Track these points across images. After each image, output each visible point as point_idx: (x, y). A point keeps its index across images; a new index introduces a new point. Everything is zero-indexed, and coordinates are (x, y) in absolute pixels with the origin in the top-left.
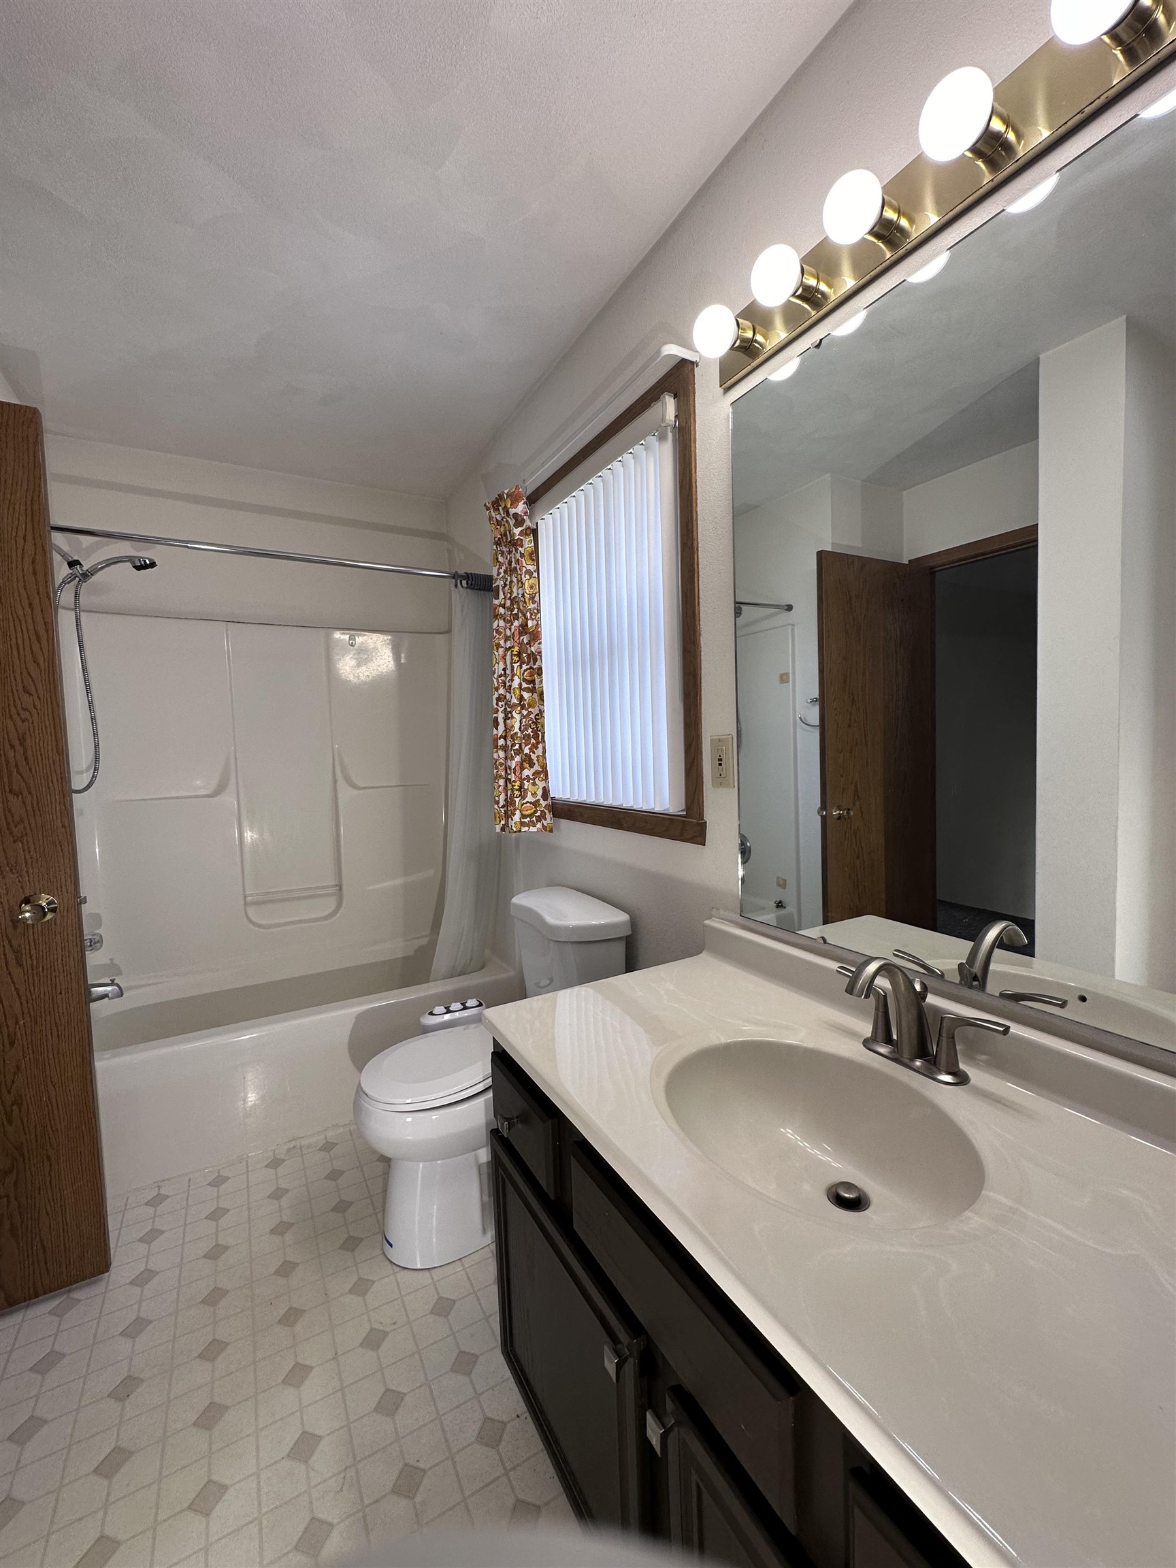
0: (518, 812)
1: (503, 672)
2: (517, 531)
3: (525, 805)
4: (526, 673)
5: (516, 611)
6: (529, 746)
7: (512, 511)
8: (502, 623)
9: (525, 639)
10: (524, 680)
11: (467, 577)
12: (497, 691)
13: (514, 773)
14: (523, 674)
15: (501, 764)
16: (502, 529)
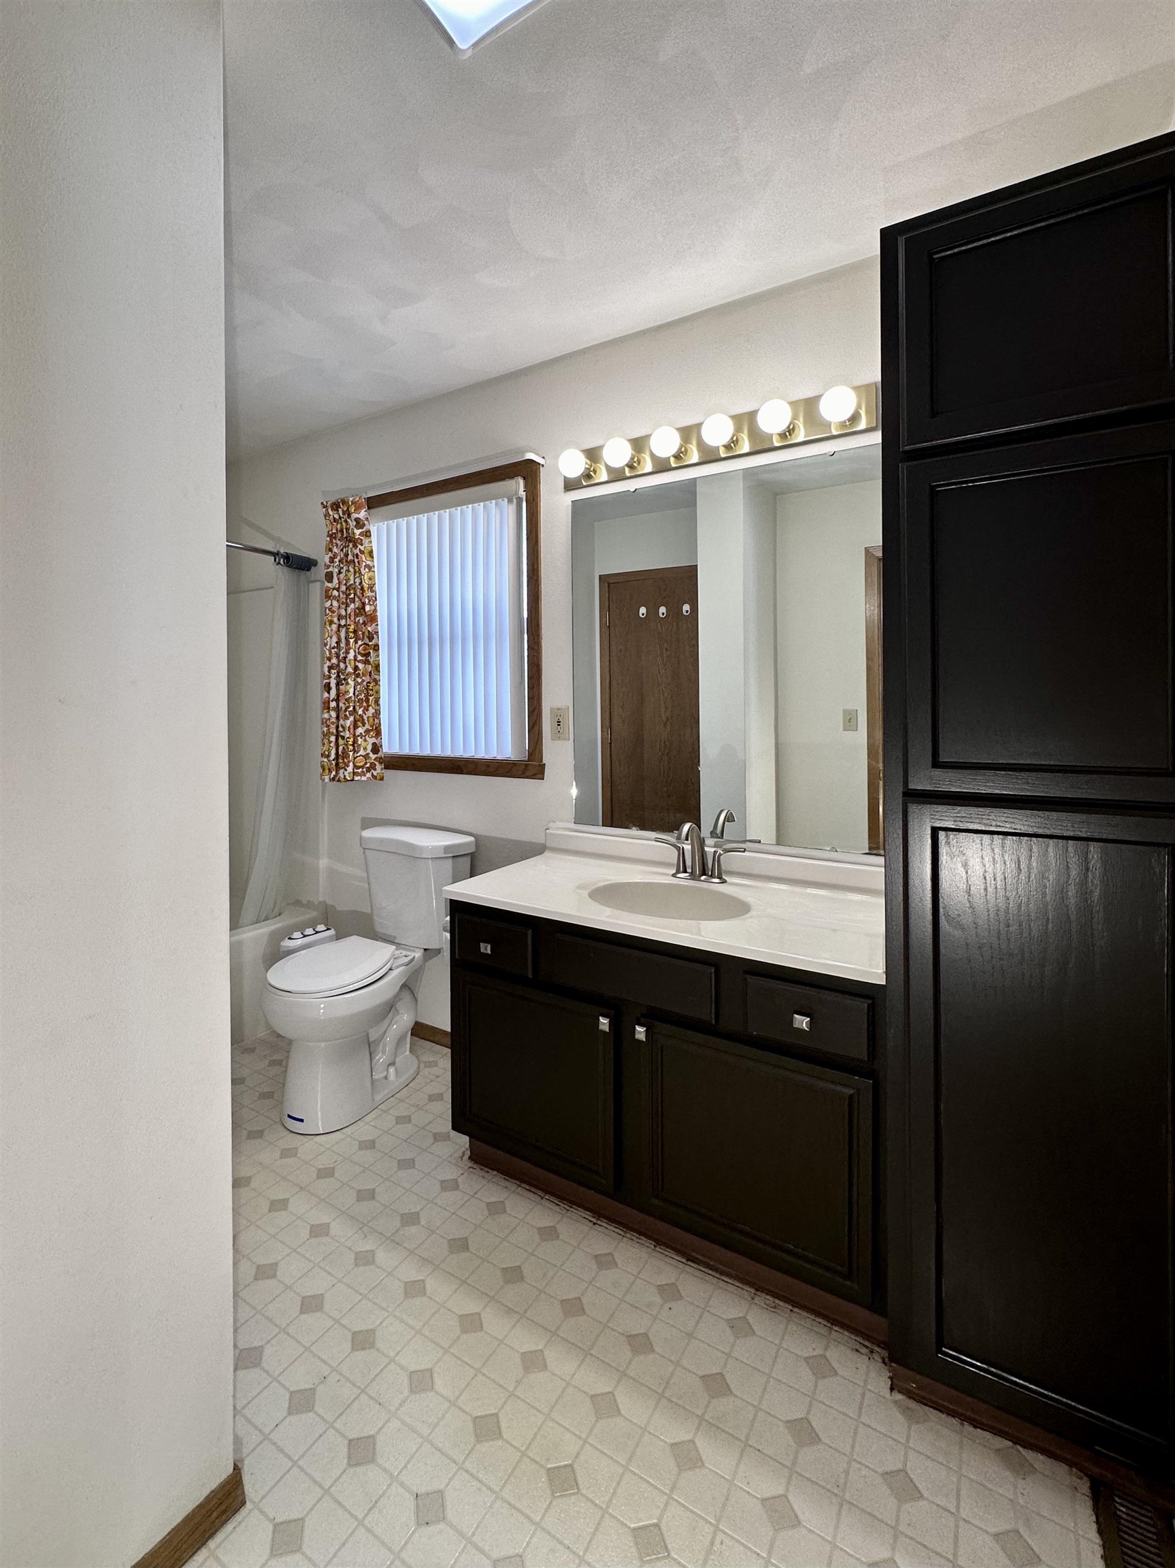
0: (351, 764)
1: (336, 645)
2: (357, 532)
3: (358, 758)
4: (361, 648)
5: (352, 596)
6: (362, 709)
7: (354, 516)
8: (335, 604)
9: (361, 620)
10: (359, 653)
11: (287, 557)
12: (330, 661)
13: (349, 731)
14: (359, 649)
15: (333, 723)
16: (339, 526)
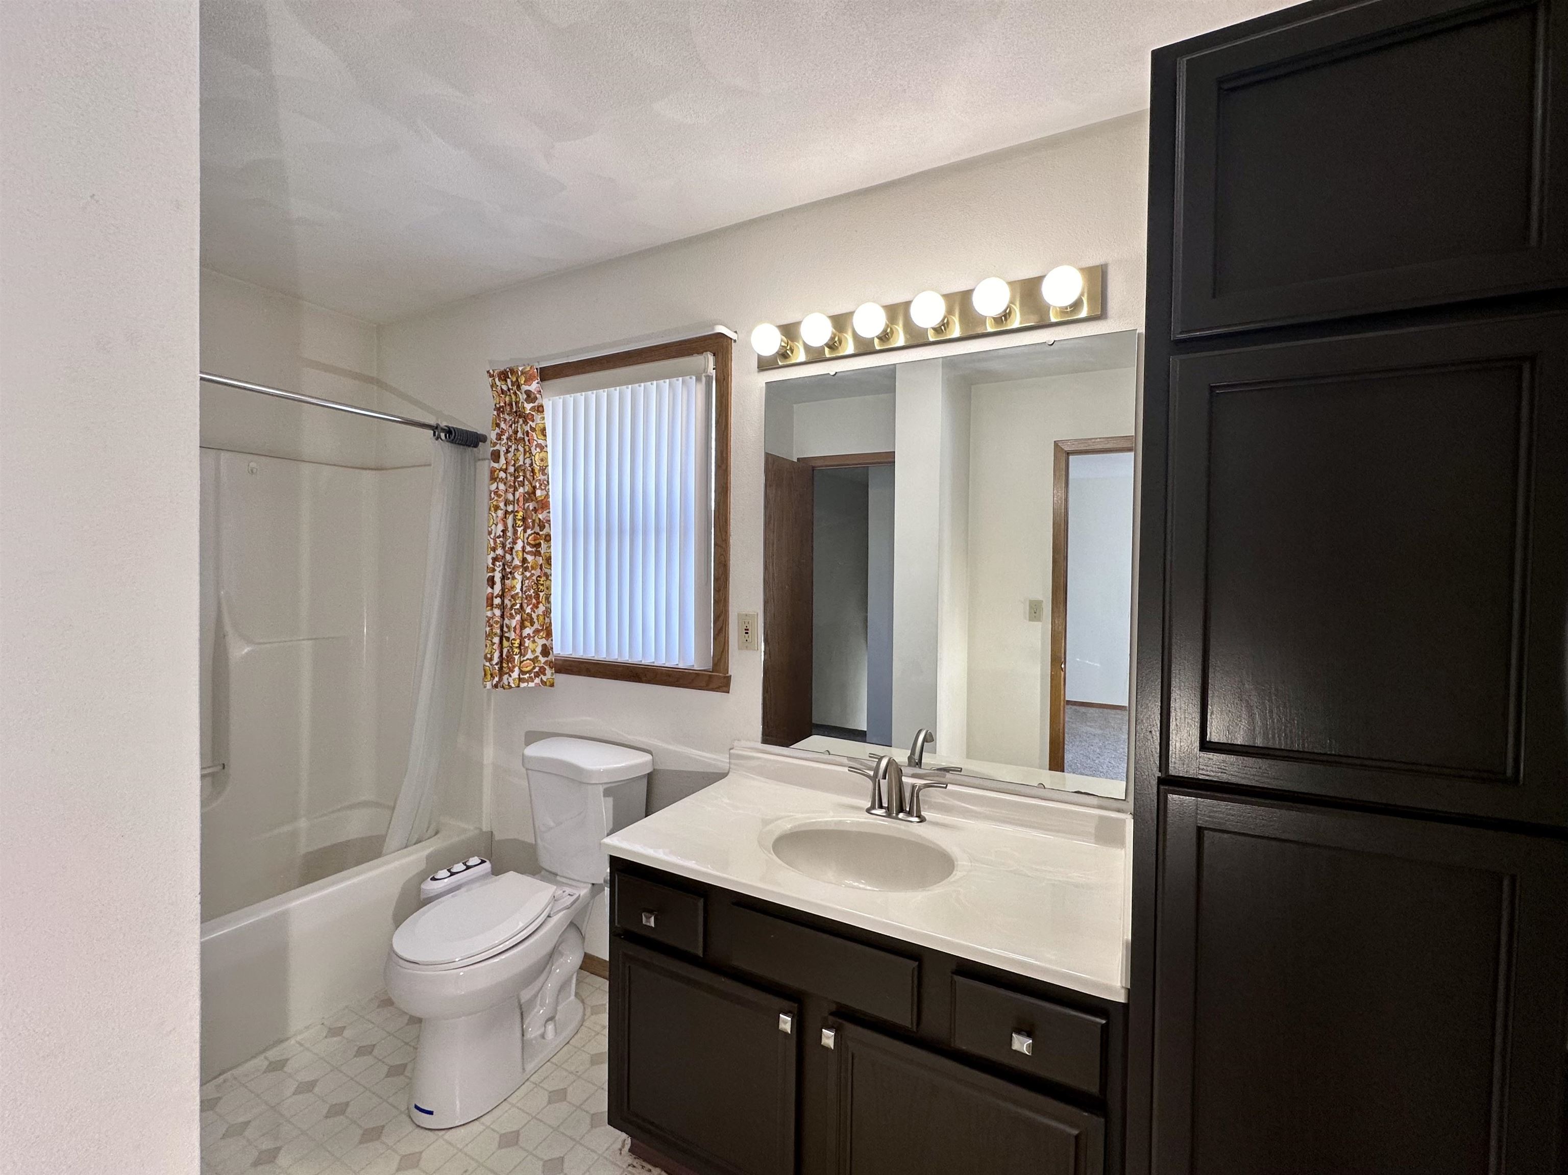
0: (517, 669)
1: (501, 534)
2: (528, 406)
3: (525, 662)
4: (530, 538)
5: (521, 479)
6: (531, 606)
7: (525, 388)
8: (502, 487)
9: (531, 506)
10: (529, 544)
11: (449, 431)
12: (495, 552)
13: (515, 632)
14: (528, 538)
15: (497, 622)
16: (507, 399)
